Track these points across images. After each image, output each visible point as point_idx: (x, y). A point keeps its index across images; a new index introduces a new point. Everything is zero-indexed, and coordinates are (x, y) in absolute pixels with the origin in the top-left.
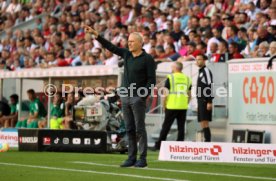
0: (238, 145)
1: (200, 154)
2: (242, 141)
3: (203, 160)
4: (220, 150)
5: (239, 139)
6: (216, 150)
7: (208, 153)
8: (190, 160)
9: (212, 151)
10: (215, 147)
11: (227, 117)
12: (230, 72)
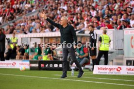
0: (129, 67)
1: (112, 71)
2: (130, 65)
3: (113, 74)
4: (121, 69)
5: (129, 64)
6: (119, 69)
7: (116, 71)
8: (107, 74)
9: (117, 69)
10: (119, 68)
11: (123, 54)
12: (125, 34)
